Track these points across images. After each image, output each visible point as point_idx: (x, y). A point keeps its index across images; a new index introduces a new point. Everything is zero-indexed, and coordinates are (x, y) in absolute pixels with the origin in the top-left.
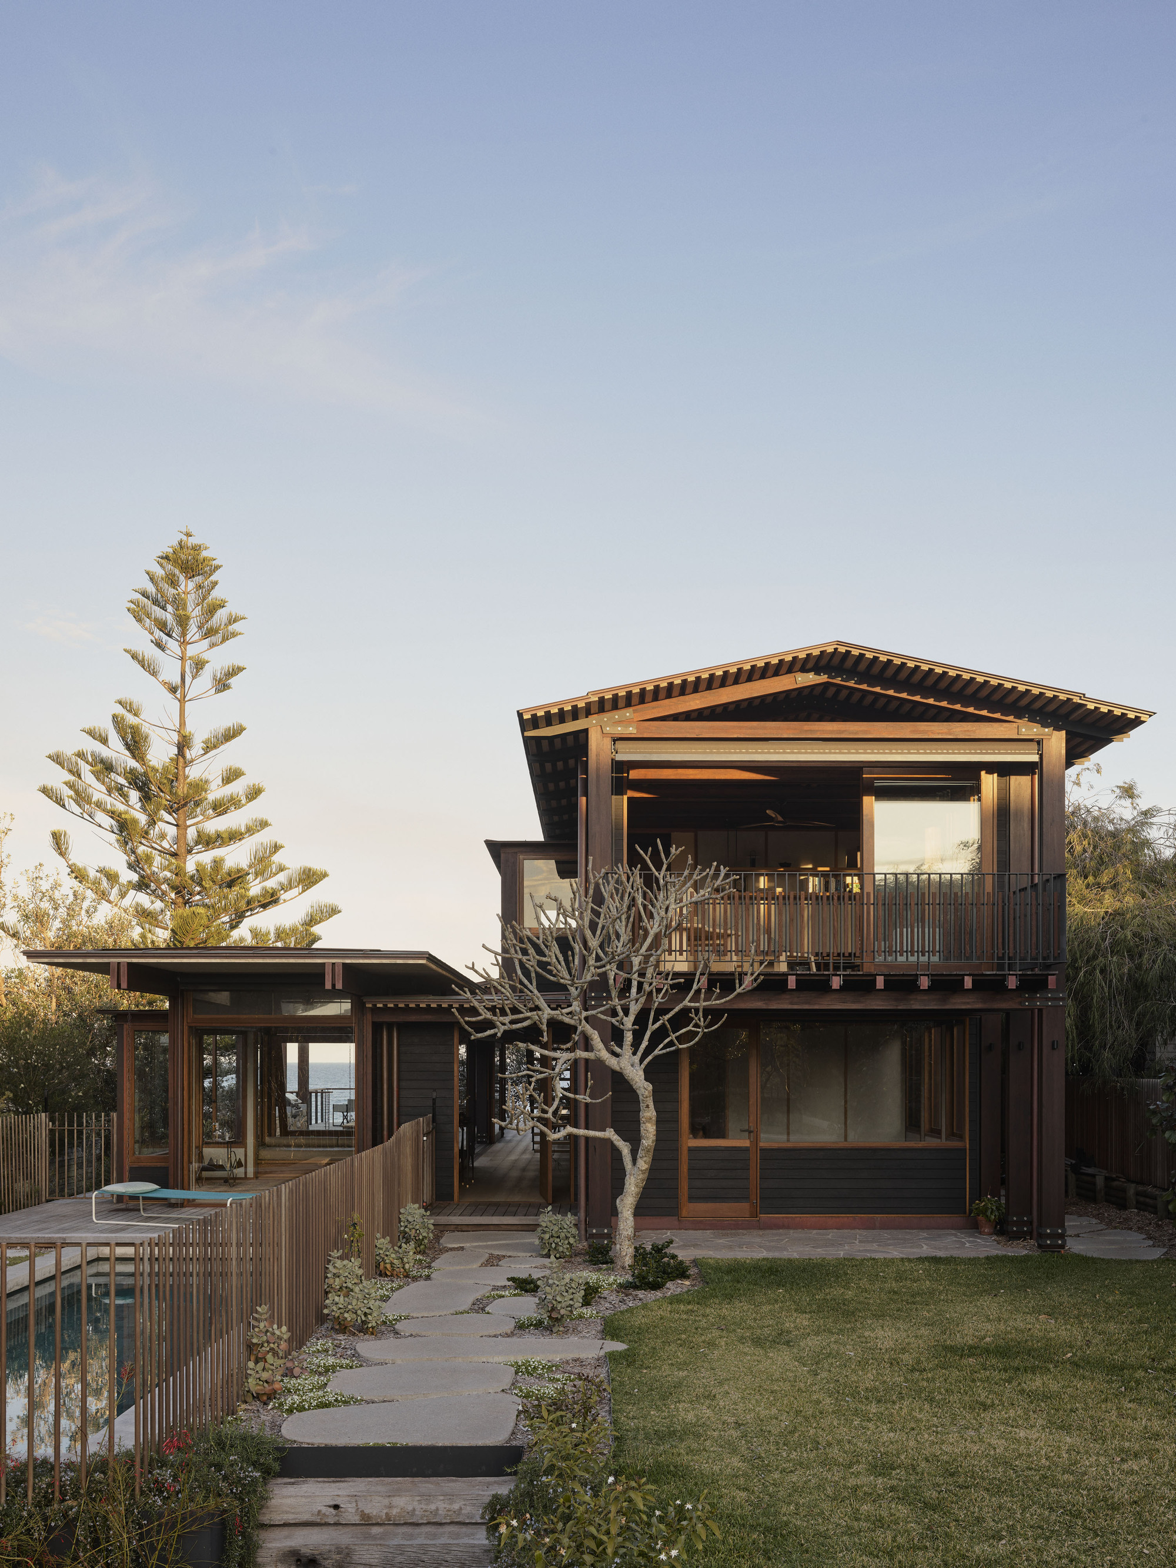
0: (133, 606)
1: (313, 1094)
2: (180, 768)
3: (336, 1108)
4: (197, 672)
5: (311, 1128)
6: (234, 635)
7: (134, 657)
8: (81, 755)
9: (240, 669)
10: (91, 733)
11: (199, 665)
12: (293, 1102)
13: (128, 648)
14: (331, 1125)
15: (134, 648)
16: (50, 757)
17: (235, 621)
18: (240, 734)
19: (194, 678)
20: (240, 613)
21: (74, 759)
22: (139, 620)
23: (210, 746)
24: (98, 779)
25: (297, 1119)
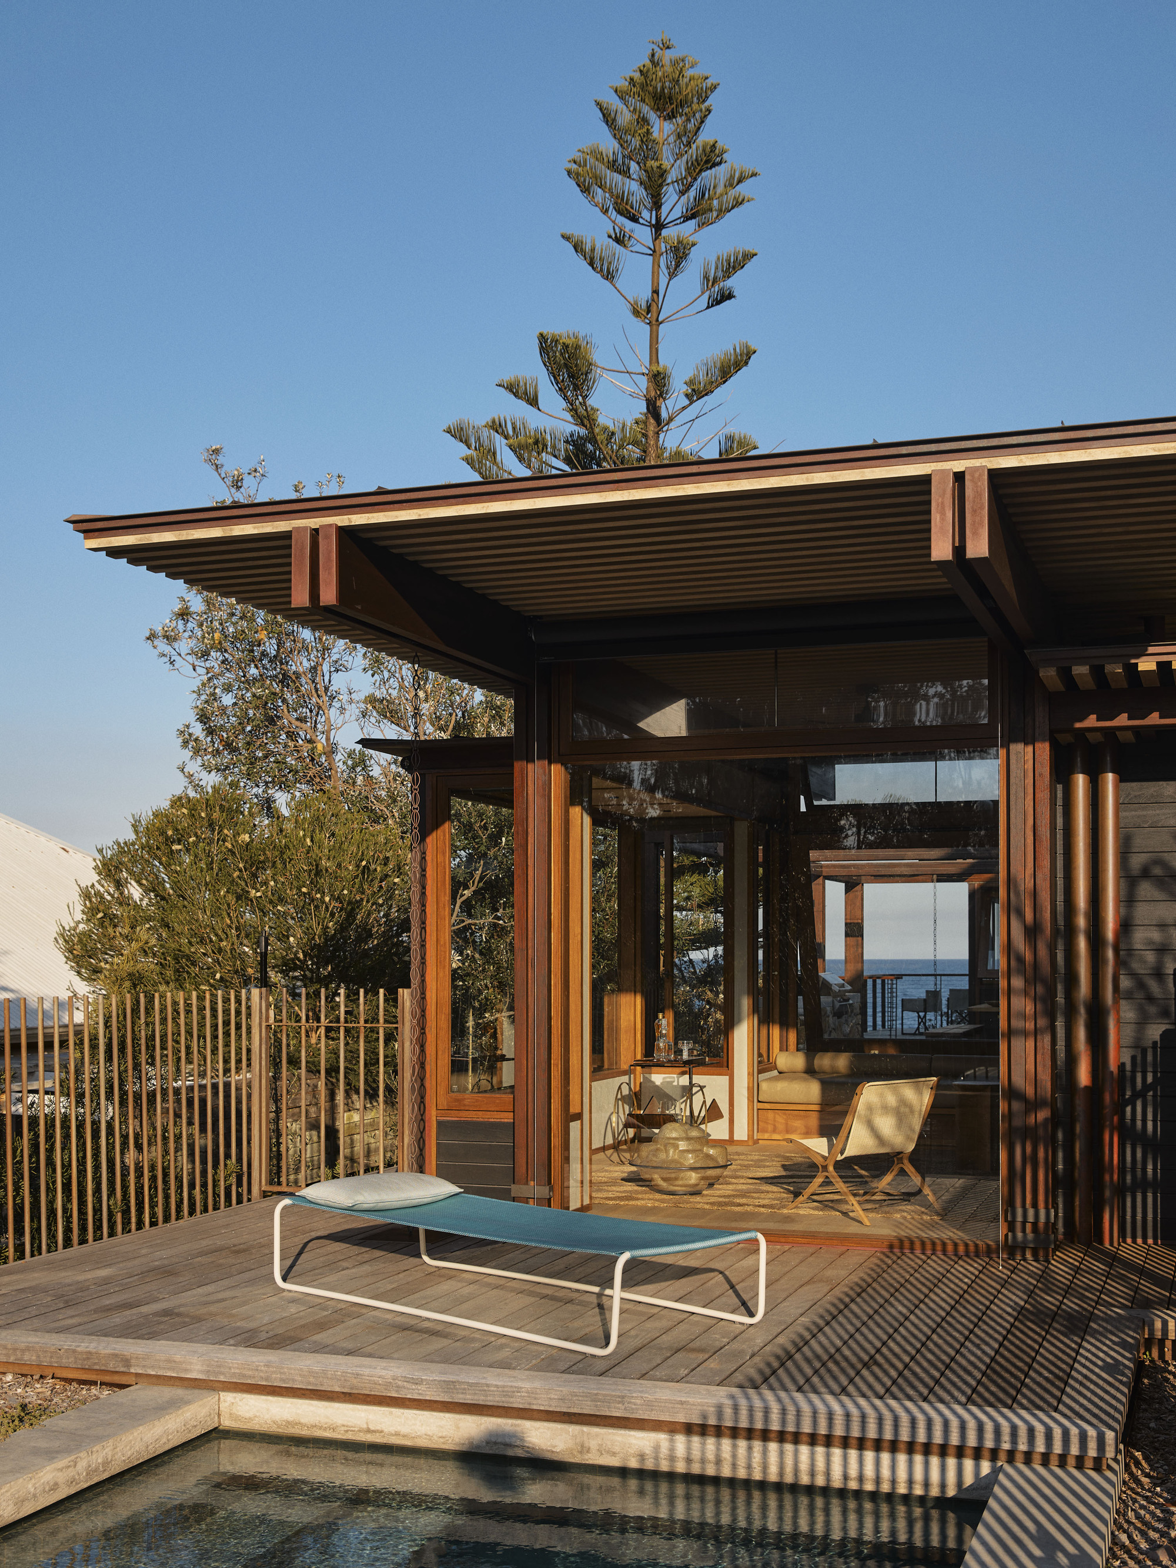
0: (574, 167)
1: (870, 982)
2: (651, 434)
3: (908, 1005)
4: (677, 265)
5: (866, 1036)
6: (738, 203)
7: (578, 247)
8: (497, 427)
9: (749, 256)
10: (513, 388)
11: (680, 253)
12: (836, 989)
13: (568, 232)
14: (899, 1032)
15: (576, 232)
16: (449, 432)
17: (740, 181)
18: (746, 363)
19: (672, 275)
20: (749, 168)
21: (485, 433)
22: (586, 190)
23: (696, 393)
24: (521, 459)
25: (843, 1019)
